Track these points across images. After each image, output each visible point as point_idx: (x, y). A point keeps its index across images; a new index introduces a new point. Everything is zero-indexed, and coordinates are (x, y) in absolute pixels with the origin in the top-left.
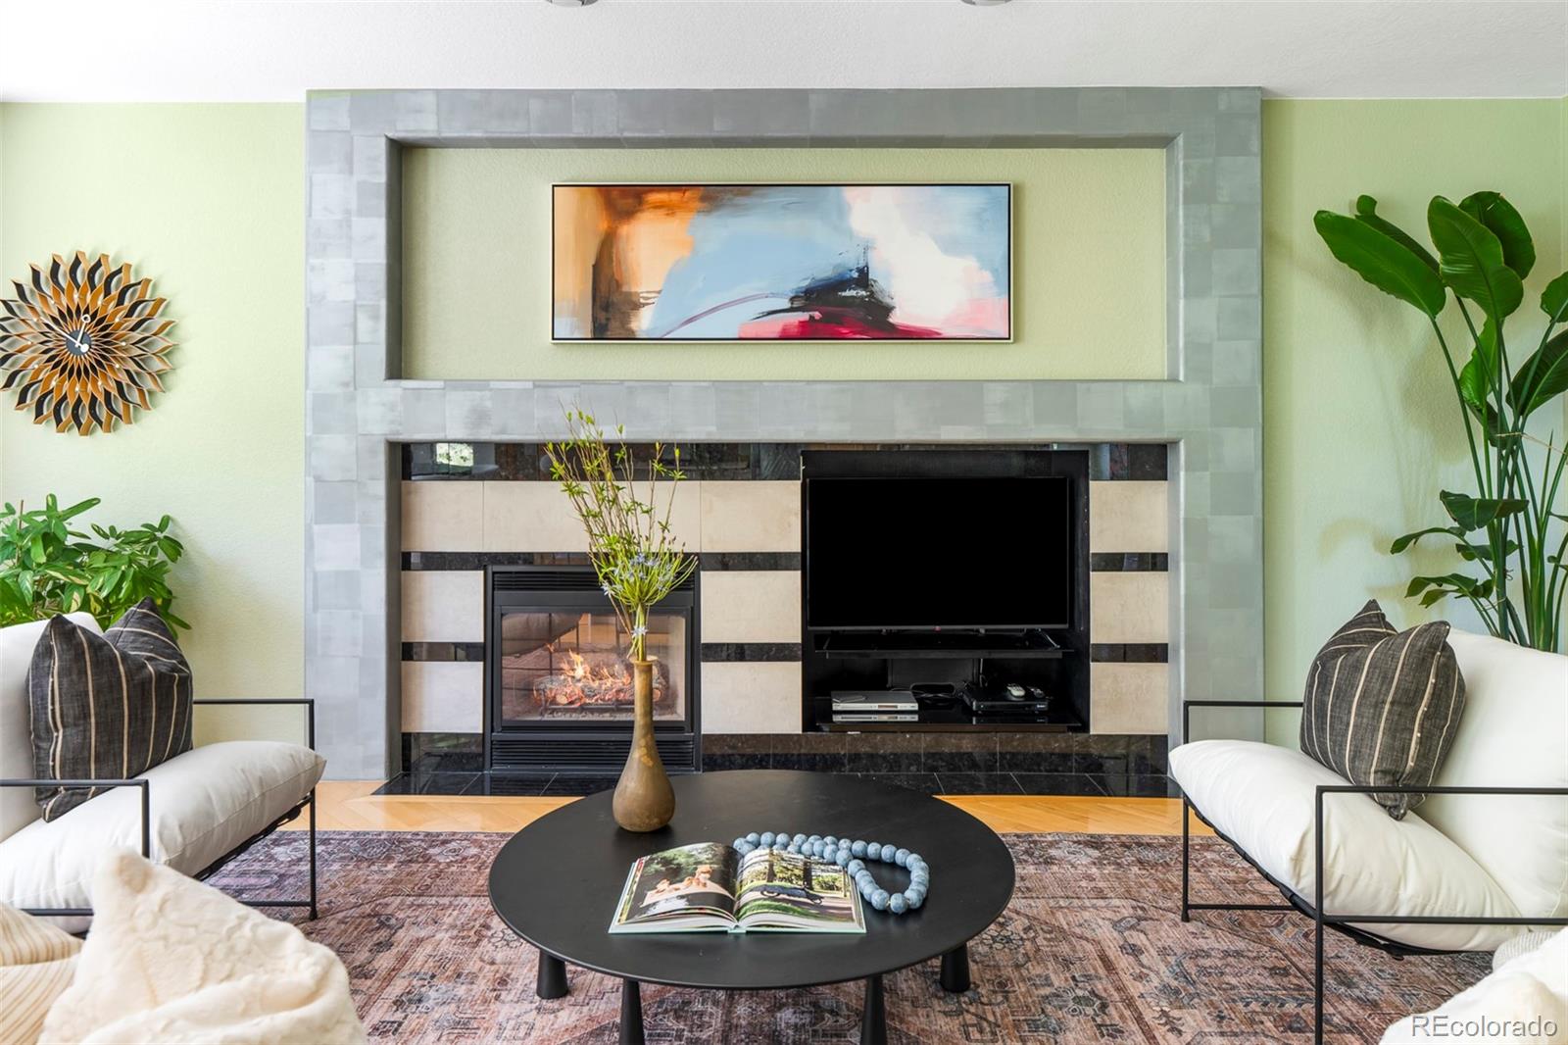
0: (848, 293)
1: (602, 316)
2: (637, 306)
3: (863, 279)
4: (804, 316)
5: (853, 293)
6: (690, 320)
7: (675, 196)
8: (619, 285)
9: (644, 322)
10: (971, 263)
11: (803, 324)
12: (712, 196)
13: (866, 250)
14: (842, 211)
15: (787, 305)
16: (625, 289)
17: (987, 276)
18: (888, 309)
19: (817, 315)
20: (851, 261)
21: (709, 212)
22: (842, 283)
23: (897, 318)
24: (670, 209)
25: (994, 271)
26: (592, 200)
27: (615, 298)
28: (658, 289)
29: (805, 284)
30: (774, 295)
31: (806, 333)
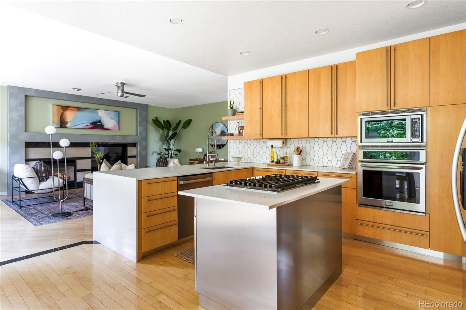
0: (98, 123)
1: (61, 124)
2: (67, 123)
3: (100, 122)
4: (92, 126)
5: (99, 123)
6: (76, 126)
7: (73, 108)
8: (64, 120)
9: (68, 125)
10: (114, 121)
11: (92, 127)
12: (79, 109)
13: (101, 118)
14: (97, 113)
15: (90, 124)
16: (65, 121)
17: (116, 122)
18: (103, 126)
19: (94, 126)
20: (98, 119)
21: (78, 111)
22: (97, 122)
23: (104, 127)
24: (72, 110)
25: (117, 122)
26: (60, 108)
27: (64, 122)
28: (70, 121)
29: (92, 122)
30: (88, 123)
31: (92, 128)
